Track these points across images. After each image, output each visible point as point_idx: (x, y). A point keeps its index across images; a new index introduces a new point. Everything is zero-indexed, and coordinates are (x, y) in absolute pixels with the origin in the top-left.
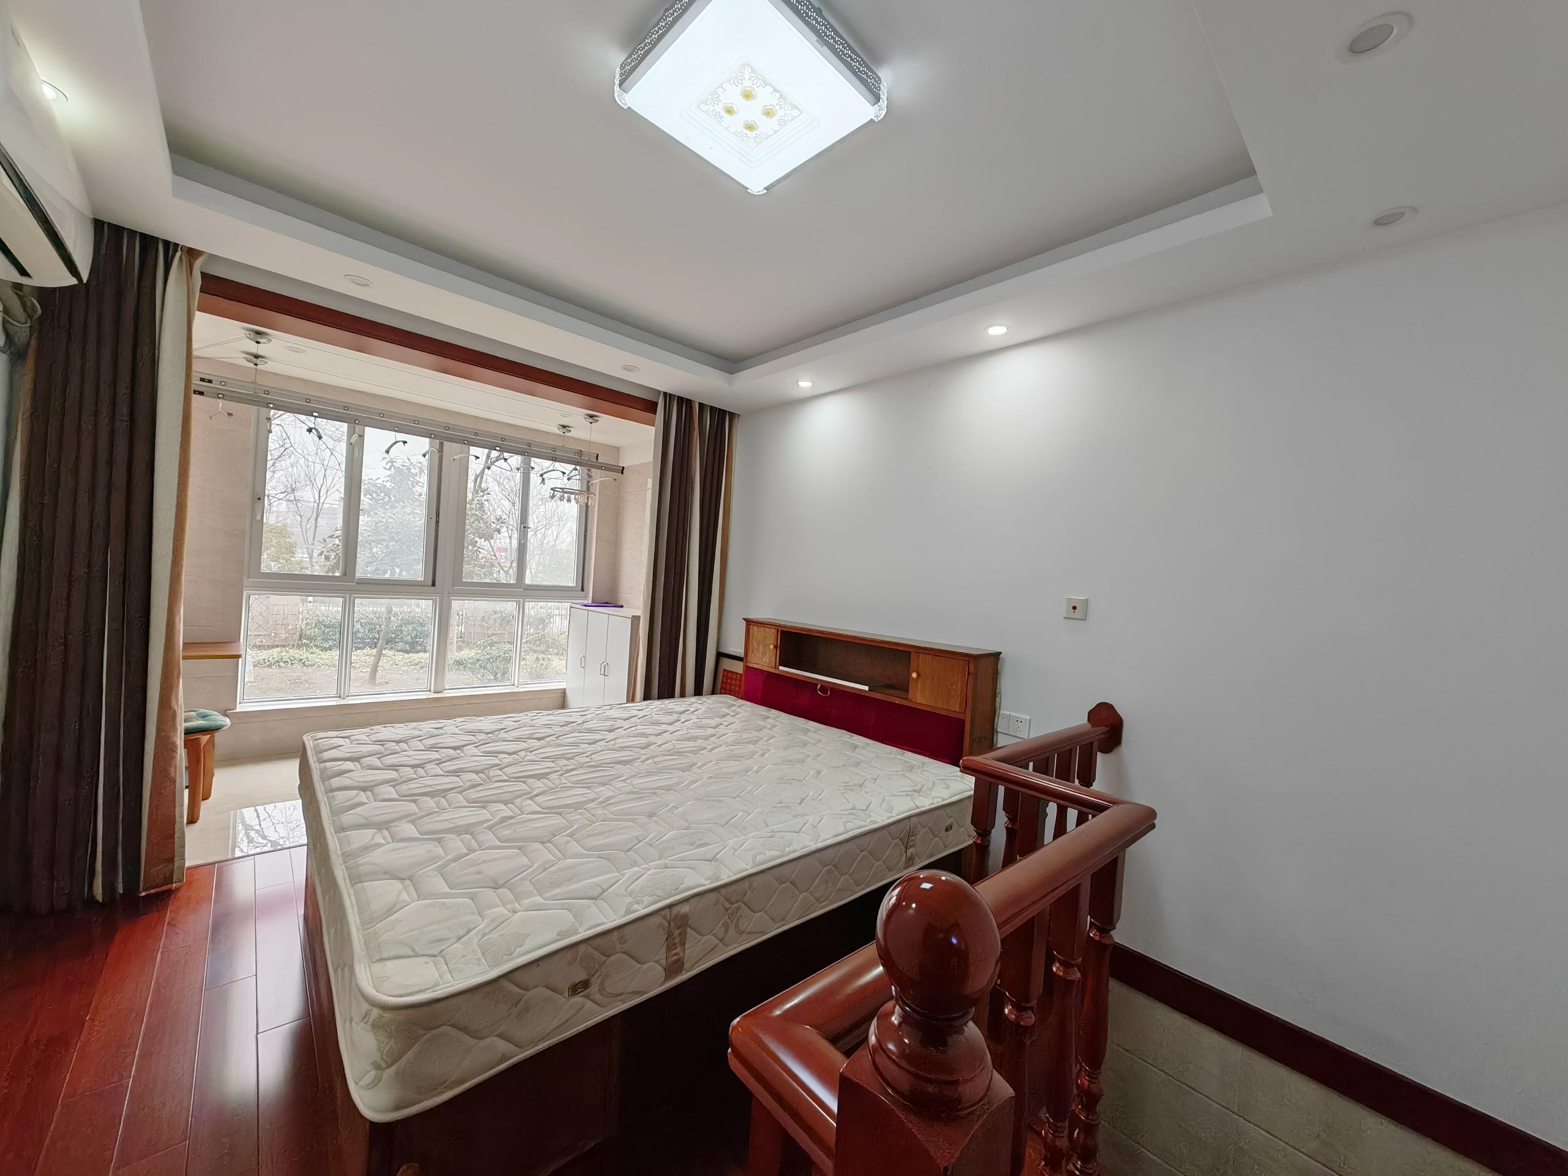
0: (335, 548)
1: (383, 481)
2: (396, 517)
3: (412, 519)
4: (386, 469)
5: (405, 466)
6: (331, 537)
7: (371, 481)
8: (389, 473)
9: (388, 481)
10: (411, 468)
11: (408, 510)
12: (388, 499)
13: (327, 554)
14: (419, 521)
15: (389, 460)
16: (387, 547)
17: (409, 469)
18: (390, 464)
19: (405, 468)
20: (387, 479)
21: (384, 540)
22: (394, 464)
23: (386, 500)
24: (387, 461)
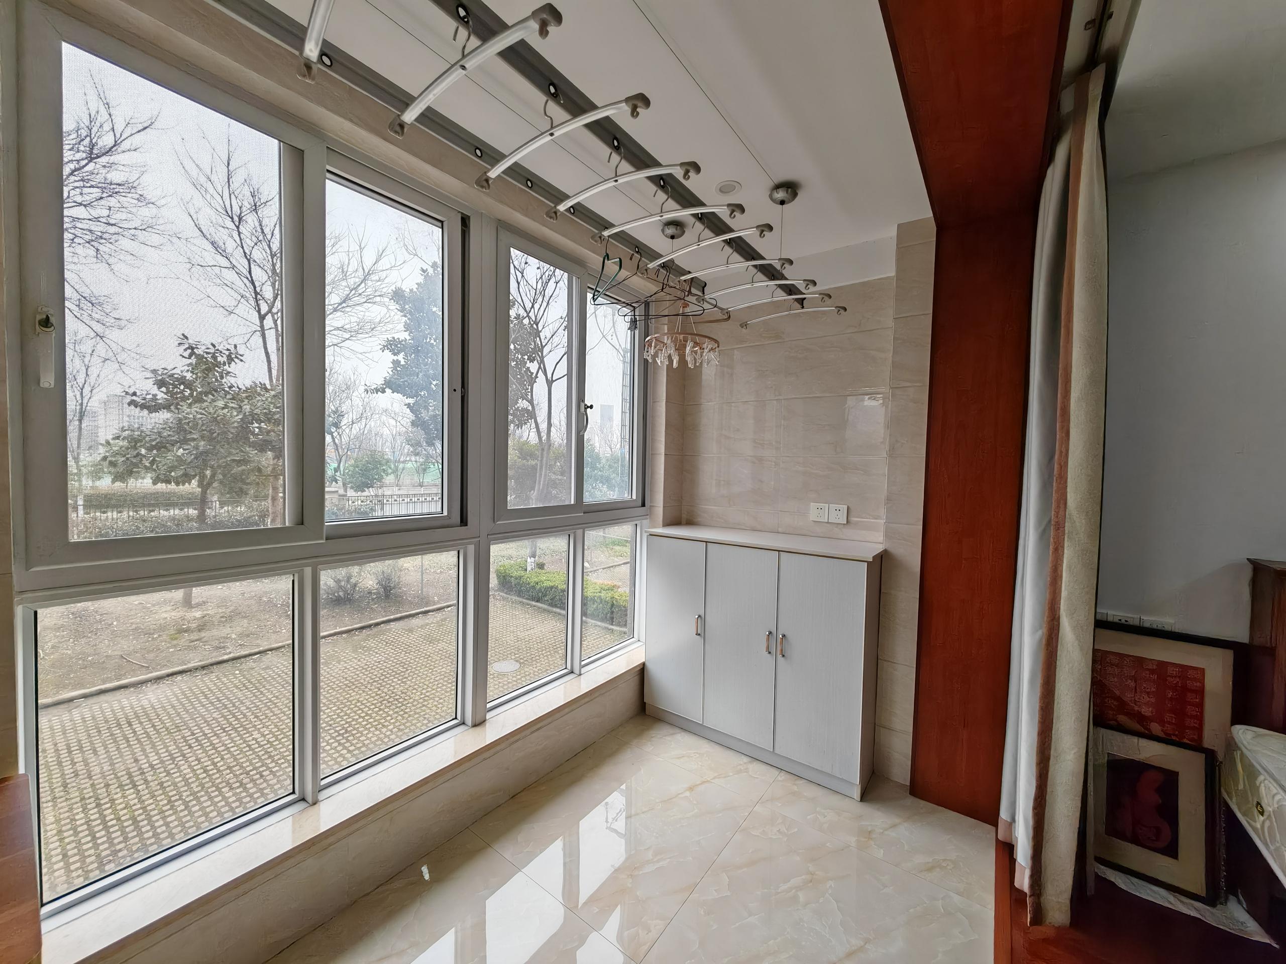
0: (123, 451)
1: (182, 372)
2: (206, 411)
3: (229, 414)
4: (183, 357)
5: (207, 353)
6: (118, 438)
7: (166, 371)
8: (189, 361)
9: (188, 371)
10: (217, 357)
11: (221, 403)
12: (189, 392)
13: (114, 459)
14: (237, 416)
15: (187, 346)
16: (196, 448)
17: (214, 357)
18: (189, 351)
19: (210, 356)
20: (186, 368)
21: (194, 440)
22: (195, 350)
23: (187, 394)
24: (184, 348)
